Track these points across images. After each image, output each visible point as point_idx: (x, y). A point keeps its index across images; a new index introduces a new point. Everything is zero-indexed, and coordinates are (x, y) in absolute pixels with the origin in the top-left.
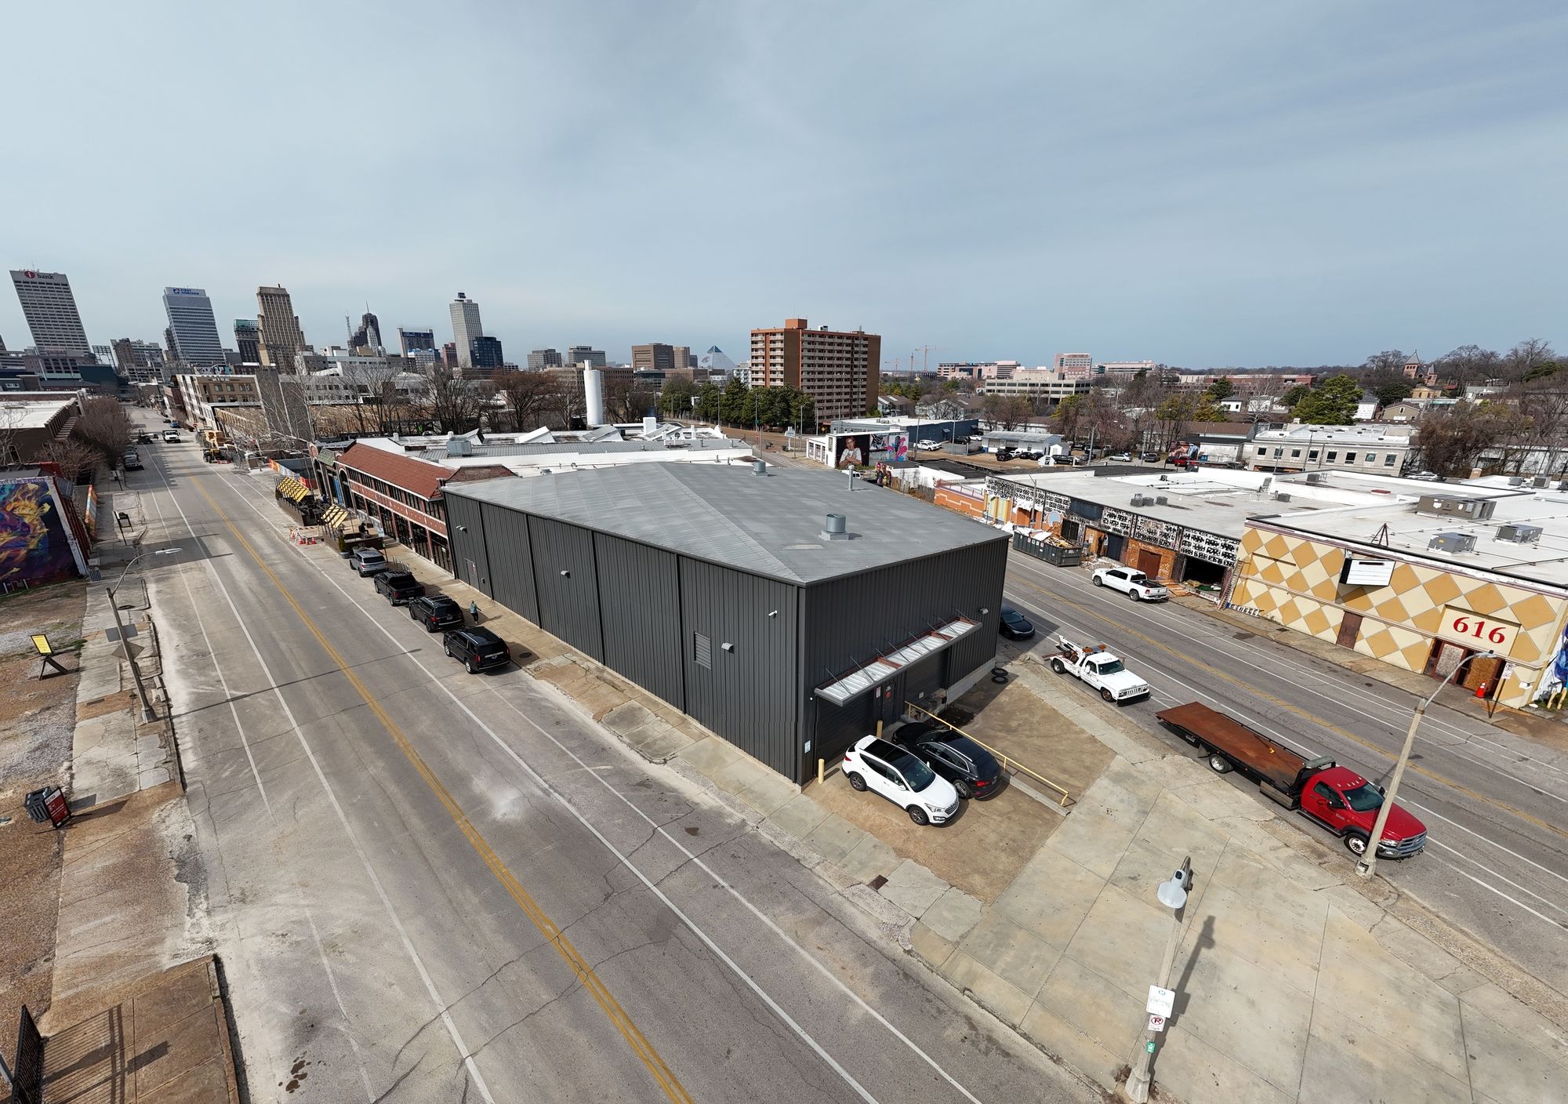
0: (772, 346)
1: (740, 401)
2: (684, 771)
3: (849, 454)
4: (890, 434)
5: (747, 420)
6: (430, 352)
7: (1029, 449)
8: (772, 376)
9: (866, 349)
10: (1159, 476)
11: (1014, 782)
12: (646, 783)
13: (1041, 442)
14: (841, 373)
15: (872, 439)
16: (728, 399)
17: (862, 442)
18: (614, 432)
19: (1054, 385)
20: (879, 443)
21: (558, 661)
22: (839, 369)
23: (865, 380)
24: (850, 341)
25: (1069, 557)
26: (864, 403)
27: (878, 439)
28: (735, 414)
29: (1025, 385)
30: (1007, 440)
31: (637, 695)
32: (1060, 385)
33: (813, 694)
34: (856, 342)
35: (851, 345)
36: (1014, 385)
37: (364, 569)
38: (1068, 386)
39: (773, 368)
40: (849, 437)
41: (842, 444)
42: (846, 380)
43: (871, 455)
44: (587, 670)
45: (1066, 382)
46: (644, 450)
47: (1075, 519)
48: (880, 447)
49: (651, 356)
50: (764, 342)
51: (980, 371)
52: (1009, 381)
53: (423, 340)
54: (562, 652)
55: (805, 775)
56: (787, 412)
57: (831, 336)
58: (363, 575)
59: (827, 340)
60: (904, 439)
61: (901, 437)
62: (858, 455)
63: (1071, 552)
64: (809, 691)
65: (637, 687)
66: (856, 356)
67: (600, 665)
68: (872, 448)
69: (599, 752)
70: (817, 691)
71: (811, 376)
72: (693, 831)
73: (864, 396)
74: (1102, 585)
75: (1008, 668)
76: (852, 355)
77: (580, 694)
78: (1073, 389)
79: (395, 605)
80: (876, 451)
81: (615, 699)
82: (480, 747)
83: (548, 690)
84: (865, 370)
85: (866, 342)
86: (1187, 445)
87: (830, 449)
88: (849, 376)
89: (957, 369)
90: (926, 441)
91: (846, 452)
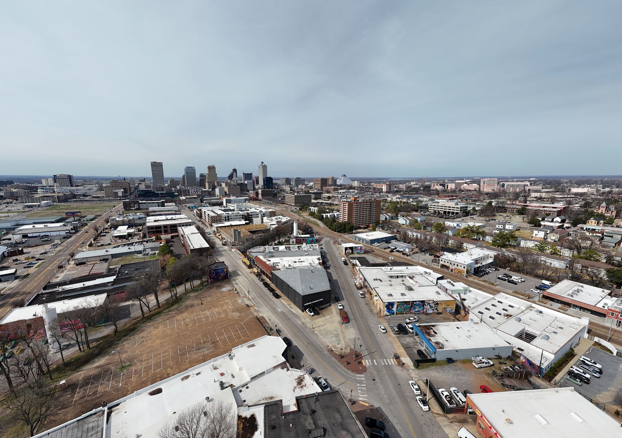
0: (345, 207)
2: (293, 310)
4: (359, 246)
5: (334, 230)
6: (251, 181)
7: (400, 249)
9: (376, 205)
12: (290, 310)
13: (404, 247)
17: (351, 248)
19: (453, 207)
21: (284, 298)
23: (375, 213)
26: (375, 220)
27: (356, 247)
31: (291, 303)
35: (370, 204)
38: (458, 208)
39: (345, 213)
40: (348, 247)
41: (346, 249)
43: (354, 251)
48: (356, 249)
49: (320, 182)
50: (343, 205)
51: (448, 185)
53: (249, 176)
54: (284, 296)
58: (260, 281)
59: (362, 204)
61: (362, 247)
62: (351, 251)
64: (303, 304)
65: (291, 301)
66: (372, 207)
67: (288, 299)
68: (354, 249)
69: (287, 307)
75: (332, 305)
77: (286, 302)
79: (265, 287)
81: (289, 303)
83: (282, 301)
84: (375, 211)
85: (376, 203)
88: (369, 213)
89: (439, 184)
91: (347, 251)
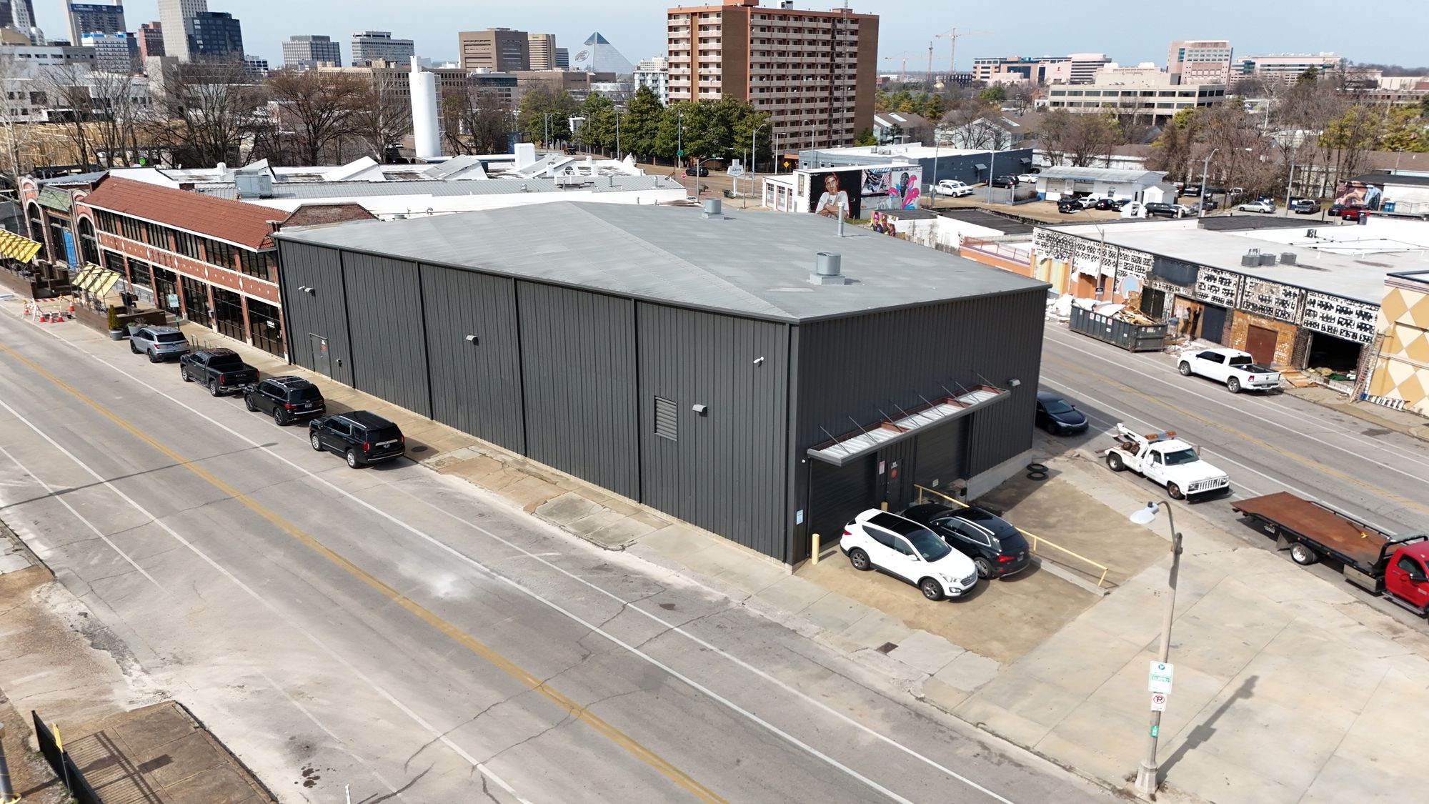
0: (703, 34)
1: (651, 124)
2: (647, 556)
3: (829, 201)
4: (893, 169)
5: (664, 150)
6: (117, 38)
7: (1111, 194)
8: (703, 83)
9: (855, 38)
10: (1304, 231)
11: (1045, 565)
12: (604, 567)
13: (1130, 182)
14: (814, 77)
15: (864, 177)
16: (633, 121)
17: (850, 182)
18: (474, 166)
19: (1163, 94)
20: (875, 184)
21: (462, 454)
22: (811, 71)
23: (853, 87)
24: (828, 25)
25: (1148, 338)
26: (851, 125)
27: (875, 177)
28: (645, 143)
29: (1114, 94)
30: (1076, 181)
31: (575, 487)
32: (1173, 94)
33: (805, 455)
34: (839, 26)
35: (831, 31)
36: (1097, 94)
37: (157, 351)
38: (1186, 94)
39: (703, 71)
40: (830, 174)
41: (818, 186)
42: (823, 89)
43: (863, 202)
44: (504, 463)
45: (1183, 88)
46: (526, 191)
47: (1159, 286)
48: (877, 189)
49: (492, 49)
50: (690, 28)
51: (1042, 71)
52: (1089, 88)
53: (106, 17)
54: (465, 444)
55: (798, 555)
56: (727, 139)
57: (799, 16)
58: (156, 359)
59: (792, 23)
60: (914, 178)
61: (910, 173)
62: (843, 201)
63: (1150, 330)
64: (801, 453)
65: (572, 478)
66: (838, 49)
67: (519, 457)
68: (865, 191)
69: (542, 541)
70: (811, 452)
71: (765, 83)
72: (670, 607)
73: (851, 115)
74: (1191, 374)
75: (1049, 464)
76: (833, 48)
77: (502, 488)
78: (1194, 100)
79: (219, 394)
80: (871, 195)
81: (547, 491)
82: (395, 537)
83: (454, 482)
84: (853, 71)
85: (855, 27)
86: (1363, 187)
87: (800, 193)
88: (827, 83)
89: (1004, 67)
90: (948, 182)
91: (825, 197)
